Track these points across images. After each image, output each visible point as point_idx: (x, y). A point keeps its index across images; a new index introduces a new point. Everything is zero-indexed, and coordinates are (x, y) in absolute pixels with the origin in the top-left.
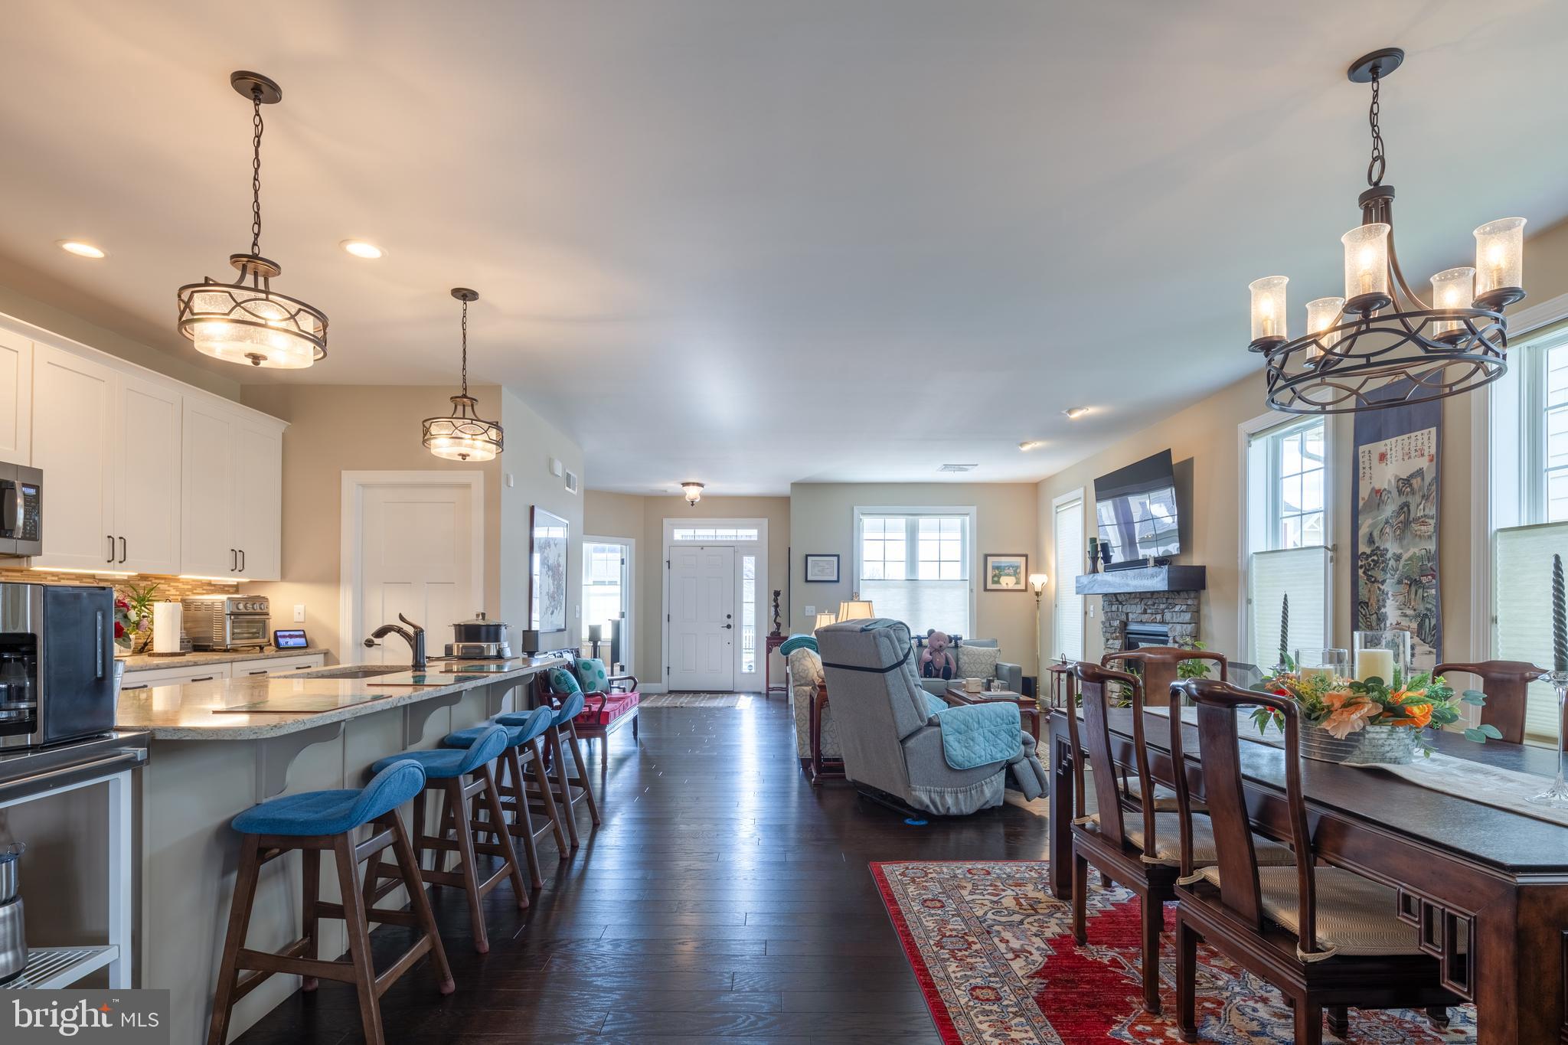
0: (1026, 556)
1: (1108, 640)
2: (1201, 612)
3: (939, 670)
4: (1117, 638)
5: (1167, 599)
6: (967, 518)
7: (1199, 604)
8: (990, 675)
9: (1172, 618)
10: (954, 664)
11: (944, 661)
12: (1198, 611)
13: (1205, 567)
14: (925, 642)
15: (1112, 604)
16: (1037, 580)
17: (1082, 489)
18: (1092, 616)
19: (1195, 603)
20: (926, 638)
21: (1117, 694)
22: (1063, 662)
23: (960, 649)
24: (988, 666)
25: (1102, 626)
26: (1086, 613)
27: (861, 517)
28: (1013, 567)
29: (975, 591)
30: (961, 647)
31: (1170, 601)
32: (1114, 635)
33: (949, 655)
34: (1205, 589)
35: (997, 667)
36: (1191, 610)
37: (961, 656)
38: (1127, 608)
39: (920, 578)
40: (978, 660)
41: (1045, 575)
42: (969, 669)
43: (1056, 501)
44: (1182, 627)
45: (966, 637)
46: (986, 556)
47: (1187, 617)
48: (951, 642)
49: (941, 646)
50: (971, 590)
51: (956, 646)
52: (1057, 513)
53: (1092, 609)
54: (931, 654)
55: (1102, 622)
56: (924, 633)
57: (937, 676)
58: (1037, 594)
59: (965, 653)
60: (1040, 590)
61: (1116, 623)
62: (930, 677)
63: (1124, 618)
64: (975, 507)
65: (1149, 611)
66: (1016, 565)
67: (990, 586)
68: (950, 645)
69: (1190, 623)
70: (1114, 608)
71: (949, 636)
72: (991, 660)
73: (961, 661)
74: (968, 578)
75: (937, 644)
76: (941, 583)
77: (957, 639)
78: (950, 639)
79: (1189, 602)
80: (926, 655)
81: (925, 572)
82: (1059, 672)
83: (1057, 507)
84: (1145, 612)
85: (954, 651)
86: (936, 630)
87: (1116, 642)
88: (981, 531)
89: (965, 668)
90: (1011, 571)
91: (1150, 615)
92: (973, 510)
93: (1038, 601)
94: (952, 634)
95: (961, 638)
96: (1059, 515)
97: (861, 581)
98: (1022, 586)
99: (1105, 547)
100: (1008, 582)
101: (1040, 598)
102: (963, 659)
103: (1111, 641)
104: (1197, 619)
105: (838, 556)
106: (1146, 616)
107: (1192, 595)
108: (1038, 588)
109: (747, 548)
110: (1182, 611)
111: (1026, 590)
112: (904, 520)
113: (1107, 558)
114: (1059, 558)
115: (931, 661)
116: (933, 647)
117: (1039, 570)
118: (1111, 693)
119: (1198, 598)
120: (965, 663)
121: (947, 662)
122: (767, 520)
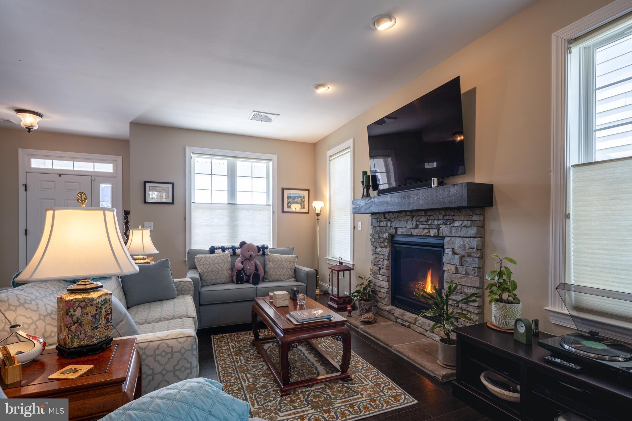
0: (308, 190)
1: (376, 248)
2: (485, 227)
3: (249, 276)
4: (385, 247)
5: (444, 216)
6: (271, 163)
7: (484, 220)
8: (290, 277)
9: (451, 232)
10: (262, 270)
11: (253, 268)
12: (483, 227)
13: (492, 185)
14: (238, 251)
15: (381, 221)
16: (317, 205)
17: (351, 140)
18: (360, 229)
19: (482, 219)
20: (237, 248)
21: (386, 290)
22: (340, 263)
23: (266, 257)
24: (289, 270)
25: (370, 237)
26: (354, 228)
27: (192, 155)
28: (300, 197)
29: (276, 212)
30: (268, 255)
31: (447, 218)
32: (382, 244)
33: (258, 262)
34: (492, 206)
35: (296, 271)
36: (477, 225)
37: (268, 263)
38: (396, 224)
39: (238, 203)
40: (281, 266)
41: (323, 202)
42: (274, 273)
43: (329, 153)
44: (463, 241)
45: (270, 247)
46: (283, 189)
47: (472, 231)
48: (259, 251)
49: (251, 256)
50: (274, 212)
51: (264, 254)
52: (330, 160)
53: (360, 224)
54: (242, 263)
55: (371, 235)
56: (237, 245)
57: (247, 281)
58: (318, 215)
59: (271, 260)
60: (319, 212)
61: (386, 235)
62: (242, 283)
63: (392, 231)
64: (276, 156)
65: (421, 226)
66: (302, 196)
67: (286, 209)
68: (258, 254)
69: (474, 237)
70: (382, 224)
71: (257, 247)
72: (291, 265)
73: (268, 267)
74: (271, 204)
75: (247, 254)
76: (253, 207)
77: (264, 248)
78: (259, 248)
79: (474, 218)
80: (238, 264)
81: (241, 199)
82: (338, 271)
83: (330, 156)
84: (417, 227)
85: (261, 258)
86: (247, 242)
87: (385, 249)
88: (279, 172)
89: (271, 272)
90: (299, 200)
91: (422, 230)
92: (274, 157)
93: (318, 219)
94: (259, 243)
95: (267, 248)
96: (331, 162)
97: (192, 204)
98: (306, 210)
99: (374, 178)
100: (296, 207)
101: (320, 217)
102: (269, 265)
103: (379, 249)
104: (481, 234)
105: (173, 184)
106: (417, 230)
107: (478, 211)
108: (318, 211)
109: (104, 177)
110: (465, 226)
111: (308, 213)
112: (226, 161)
113: (375, 186)
114: (332, 191)
115: (243, 269)
116: (244, 257)
117: (316, 199)
118: (379, 288)
119: (483, 214)
120: (271, 268)
121: (256, 269)
122: (121, 157)
